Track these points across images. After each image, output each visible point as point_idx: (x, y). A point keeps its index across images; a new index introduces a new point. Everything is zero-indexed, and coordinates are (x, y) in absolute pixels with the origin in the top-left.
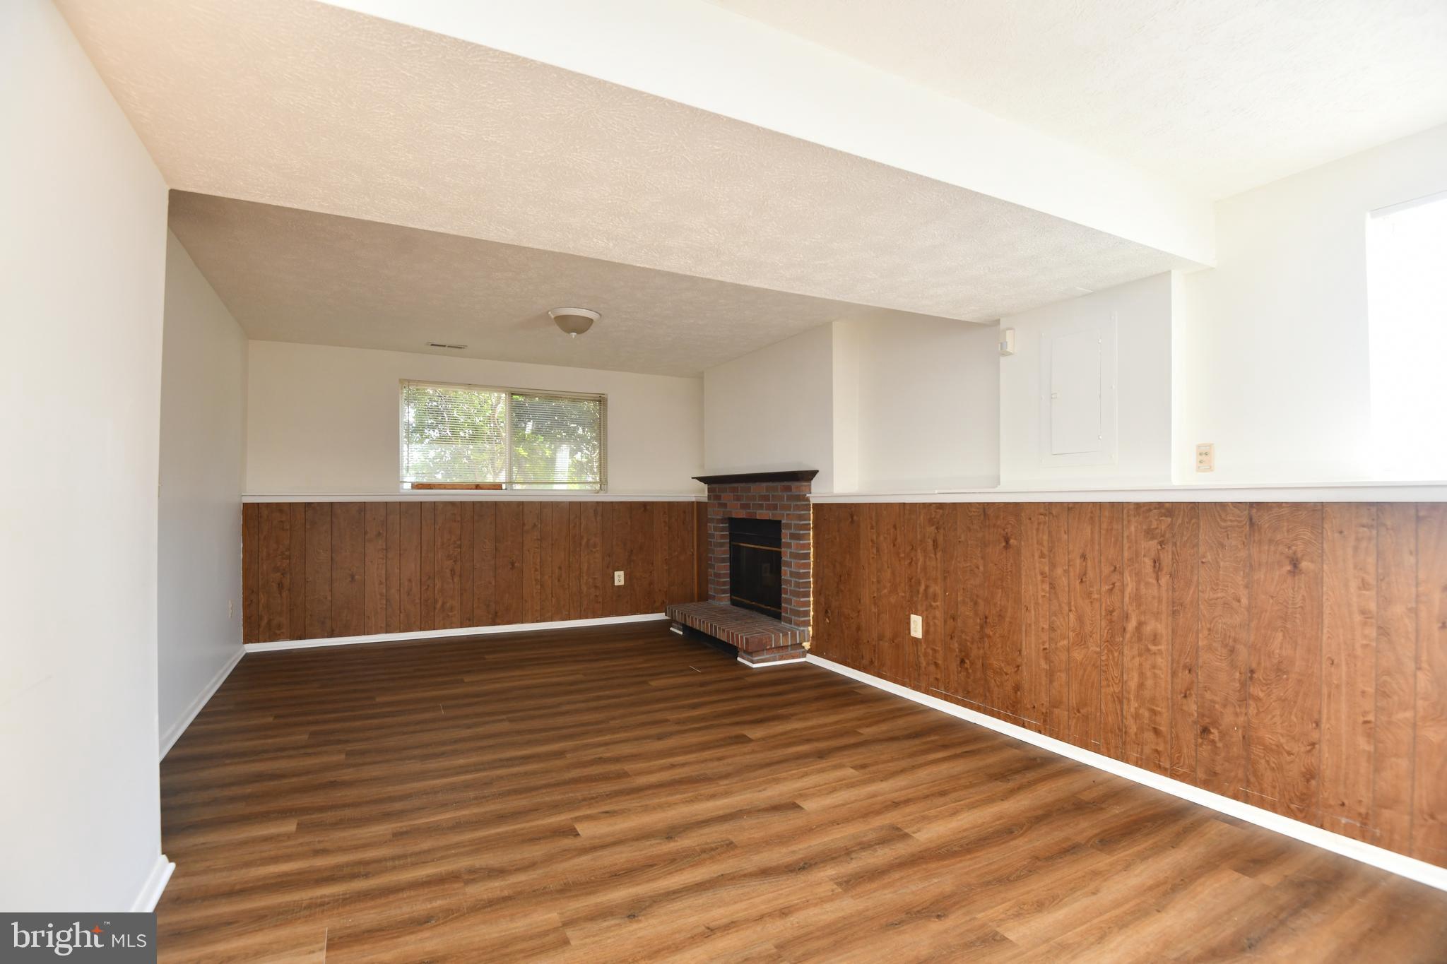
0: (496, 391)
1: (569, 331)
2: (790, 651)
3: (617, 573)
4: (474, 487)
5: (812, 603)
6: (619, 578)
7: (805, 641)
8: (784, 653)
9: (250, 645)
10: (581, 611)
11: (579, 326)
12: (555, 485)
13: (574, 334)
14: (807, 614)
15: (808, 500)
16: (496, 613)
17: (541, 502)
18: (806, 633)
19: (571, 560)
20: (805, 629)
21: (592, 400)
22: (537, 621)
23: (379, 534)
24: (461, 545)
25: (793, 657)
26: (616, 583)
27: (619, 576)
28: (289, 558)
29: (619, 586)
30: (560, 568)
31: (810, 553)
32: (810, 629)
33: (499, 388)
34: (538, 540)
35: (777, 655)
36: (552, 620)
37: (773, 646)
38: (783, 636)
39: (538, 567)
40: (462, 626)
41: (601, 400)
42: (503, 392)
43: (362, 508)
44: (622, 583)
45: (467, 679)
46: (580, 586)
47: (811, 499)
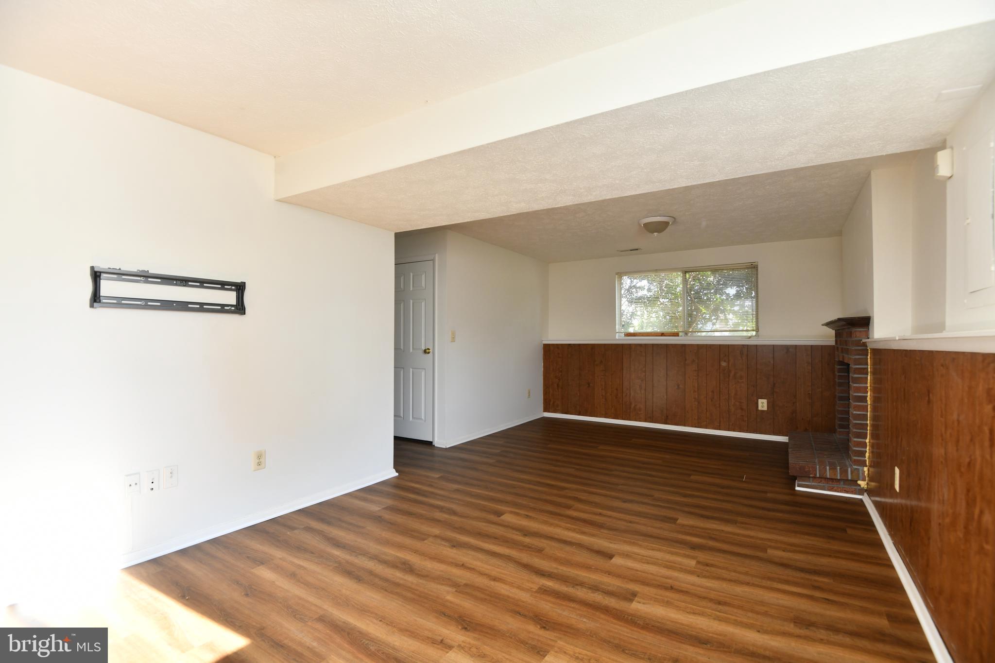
0: (674, 272)
1: (652, 232)
2: (842, 485)
3: (760, 401)
4: (660, 334)
5: (868, 444)
6: (763, 404)
7: (859, 480)
8: (835, 485)
9: (546, 413)
10: (729, 425)
11: (659, 227)
12: (715, 333)
13: (656, 234)
14: (863, 454)
15: (865, 344)
16: (667, 416)
17: (698, 345)
18: (861, 472)
19: (721, 387)
20: (860, 468)
21: (746, 268)
22: (695, 427)
23: (601, 362)
24: (645, 370)
25: (847, 492)
26: (760, 408)
27: (763, 403)
28: (561, 372)
29: (763, 411)
30: (713, 392)
31: (867, 396)
32: (866, 469)
33: (675, 270)
34: (695, 370)
35: (826, 485)
36: (706, 427)
37: (818, 475)
38: (830, 469)
39: (696, 390)
40: (646, 421)
41: (754, 267)
42: (679, 271)
43: (593, 347)
44: (765, 408)
45: (601, 447)
46: (729, 406)
47: (868, 345)
